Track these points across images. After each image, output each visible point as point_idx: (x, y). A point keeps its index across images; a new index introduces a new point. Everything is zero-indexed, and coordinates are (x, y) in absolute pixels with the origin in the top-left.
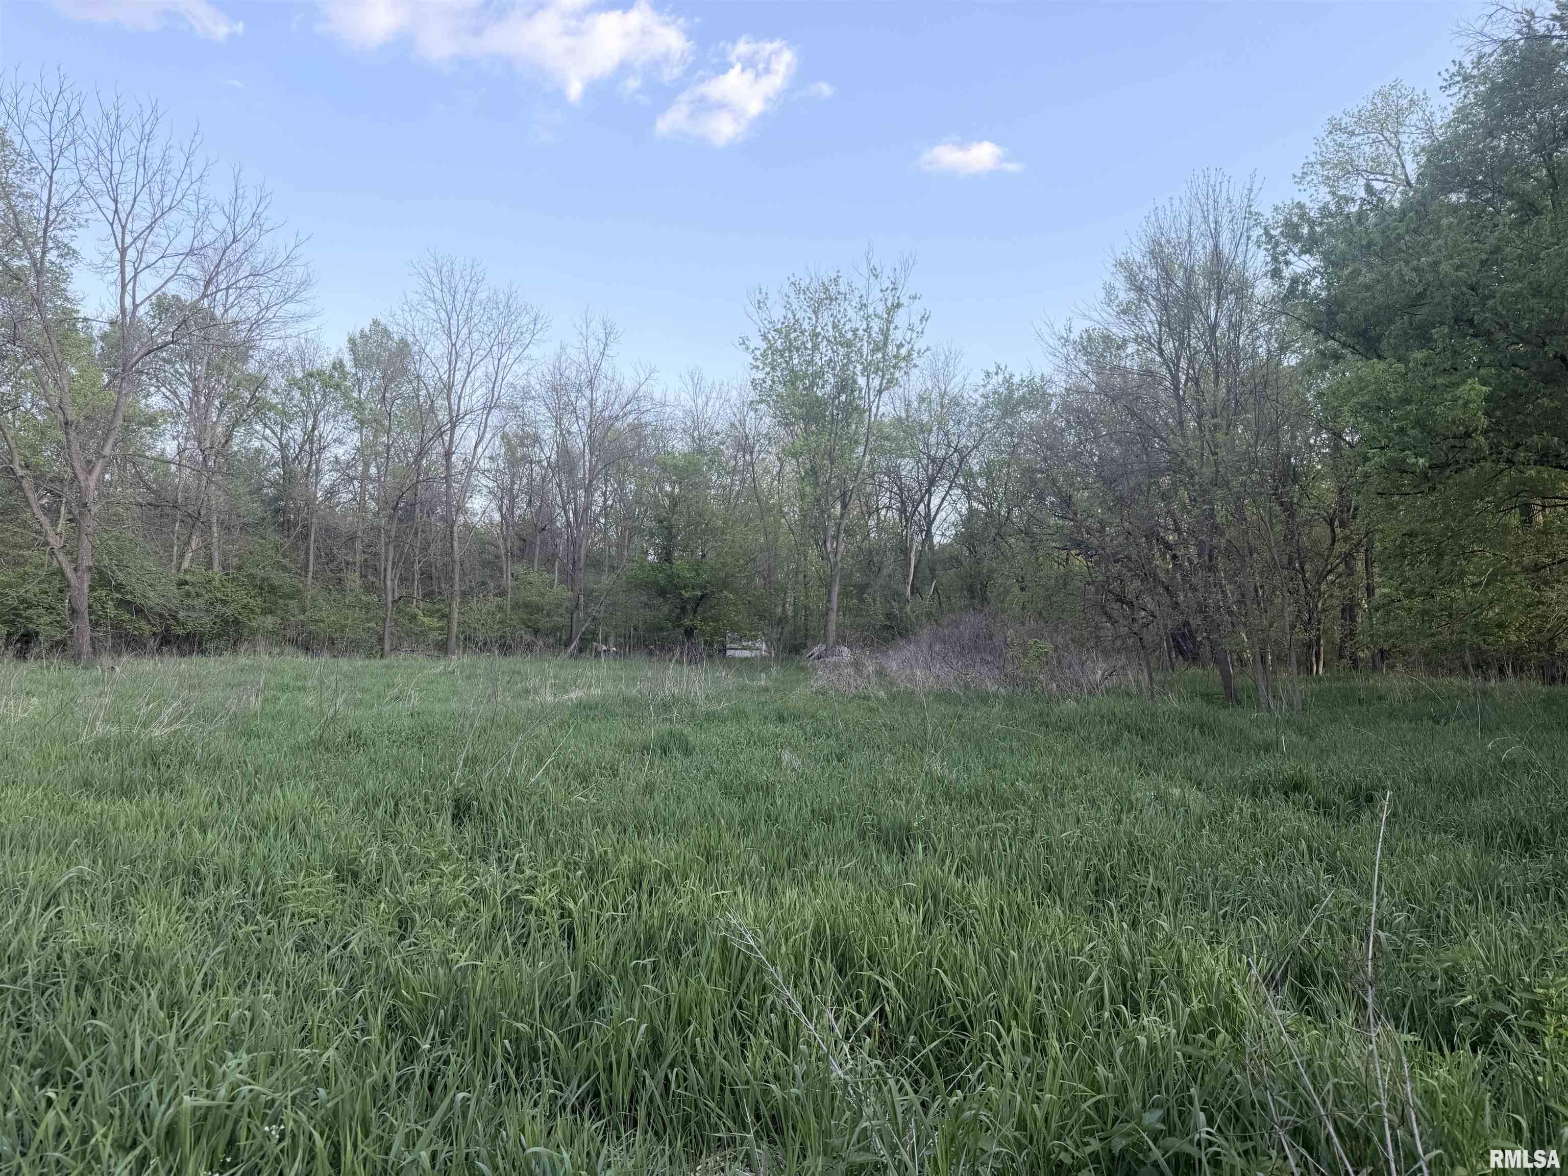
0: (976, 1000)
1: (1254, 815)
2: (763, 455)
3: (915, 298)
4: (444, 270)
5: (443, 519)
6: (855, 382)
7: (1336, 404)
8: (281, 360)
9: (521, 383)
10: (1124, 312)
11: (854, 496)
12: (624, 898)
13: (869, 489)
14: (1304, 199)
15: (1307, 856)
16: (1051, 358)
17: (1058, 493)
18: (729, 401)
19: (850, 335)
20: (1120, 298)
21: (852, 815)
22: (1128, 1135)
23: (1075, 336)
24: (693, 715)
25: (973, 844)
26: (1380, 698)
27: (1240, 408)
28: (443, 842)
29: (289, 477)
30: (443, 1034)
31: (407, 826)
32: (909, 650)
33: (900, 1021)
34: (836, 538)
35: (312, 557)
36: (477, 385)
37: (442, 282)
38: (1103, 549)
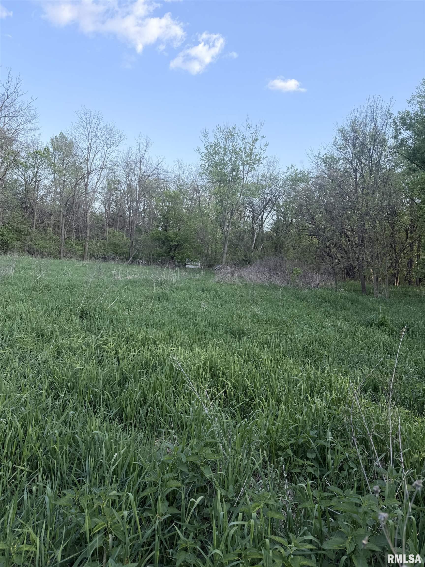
0: (258, 389)
1: (365, 333)
2: (203, 194)
3: (263, 137)
4: (87, 115)
5: (84, 210)
6: (239, 168)
7: (412, 188)
8: (25, 146)
9: (115, 160)
10: (340, 148)
11: (236, 211)
12: (139, 349)
13: (241, 209)
14: (410, 109)
15: (382, 348)
16: (311, 163)
17: (310, 214)
18: (192, 172)
19: (238, 150)
20: (339, 143)
21: (223, 325)
22: (304, 438)
23: (321, 156)
24: (171, 287)
25: (264, 337)
26: (417, 295)
27: (377, 187)
28: (76, 326)
29: (27, 190)
30: (69, 392)
31: (63, 320)
32: (251, 269)
33: (231, 395)
34: (228, 226)
35: (35, 221)
36: (98, 159)
37: (86, 120)
38: (324, 236)
